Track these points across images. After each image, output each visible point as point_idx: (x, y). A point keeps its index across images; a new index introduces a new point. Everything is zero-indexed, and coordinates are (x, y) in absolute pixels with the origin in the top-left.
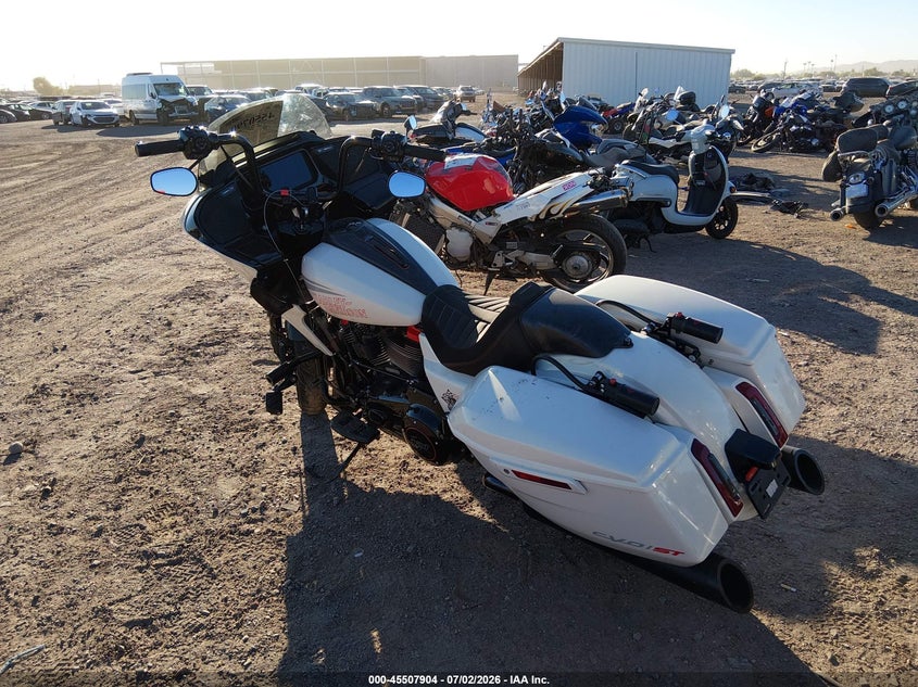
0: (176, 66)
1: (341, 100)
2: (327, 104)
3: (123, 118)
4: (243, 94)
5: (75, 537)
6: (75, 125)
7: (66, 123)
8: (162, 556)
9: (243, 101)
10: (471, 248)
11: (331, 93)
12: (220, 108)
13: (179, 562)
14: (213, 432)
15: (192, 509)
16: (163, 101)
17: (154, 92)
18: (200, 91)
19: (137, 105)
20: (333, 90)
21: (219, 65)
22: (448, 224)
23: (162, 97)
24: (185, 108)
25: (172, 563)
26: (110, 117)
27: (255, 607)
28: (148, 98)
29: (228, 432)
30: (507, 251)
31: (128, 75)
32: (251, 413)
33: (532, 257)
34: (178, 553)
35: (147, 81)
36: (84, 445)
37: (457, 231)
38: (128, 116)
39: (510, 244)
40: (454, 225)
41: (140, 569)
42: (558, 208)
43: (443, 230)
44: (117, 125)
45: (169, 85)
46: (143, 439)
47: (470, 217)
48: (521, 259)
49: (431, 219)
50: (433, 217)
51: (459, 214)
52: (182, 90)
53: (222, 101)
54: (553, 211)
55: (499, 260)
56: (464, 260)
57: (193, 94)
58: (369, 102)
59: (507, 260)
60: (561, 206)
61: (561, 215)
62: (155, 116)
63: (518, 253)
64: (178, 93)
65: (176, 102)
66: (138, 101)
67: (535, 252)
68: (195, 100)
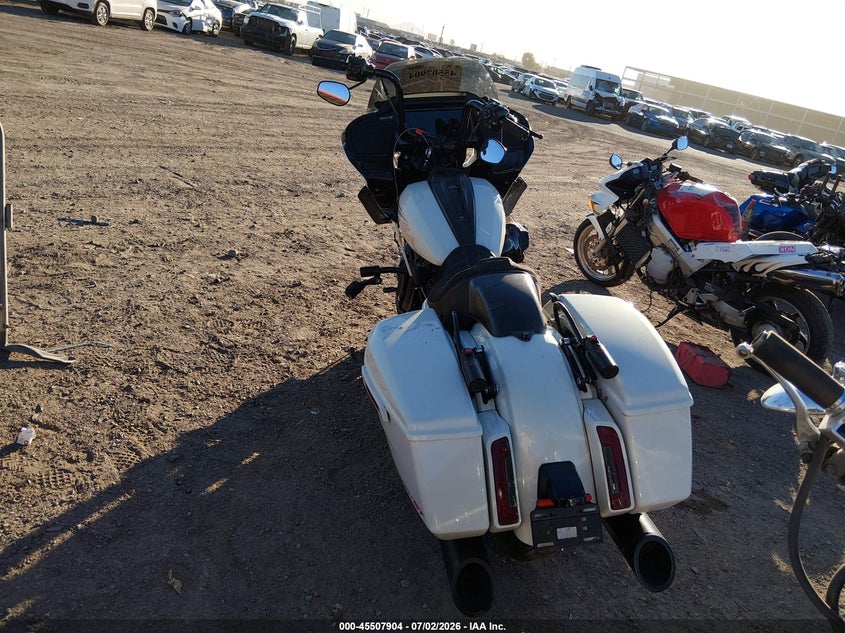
0: (638, 72)
1: (756, 139)
2: (740, 139)
3: (561, 100)
4: (669, 108)
5: (197, 310)
6: (524, 95)
7: (519, 92)
8: (220, 344)
9: (664, 113)
10: (669, 275)
11: (753, 130)
12: (641, 114)
13: (223, 352)
14: (342, 303)
15: (268, 332)
16: (597, 95)
17: (594, 86)
18: (634, 95)
19: (577, 92)
20: (757, 129)
21: (675, 81)
22: (657, 243)
23: (598, 91)
24: (611, 105)
25: (219, 350)
26: (551, 96)
27: (223, 397)
28: (587, 89)
29: (349, 307)
30: (702, 290)
31: (583, 66)
32: (376, 305)
33: (725, 307)
34: (229, 347)
35: (593, 75)
36: (269, 271)
37: (662, 252)
38: (566, 99)
39: (708, 285)
40: (663, 247)
41: (202, 343)
42: (764, 266)
43: (652, 246)
44: (554, 104)
45: (609, 83)
46: (300, 284)
47: (682, 245)
48: (714, 305)
49: (644, 233)
50: (646, 230)
51: (671, 237)
52: (617, 90)
53: (646, 109)
54: (759, 268)
55: (691, 297)
56: (661, 282)
57: (625, 96)
58: (784, 148)
59: (699, 300)
60: (768, 265)
61: (764, 275)
62: (584, 105)
63: (711, 297)
64: (613, 92)
65: (607, 99)
66: (579, 90)
67: (728, 303)
68: (624, 101)
